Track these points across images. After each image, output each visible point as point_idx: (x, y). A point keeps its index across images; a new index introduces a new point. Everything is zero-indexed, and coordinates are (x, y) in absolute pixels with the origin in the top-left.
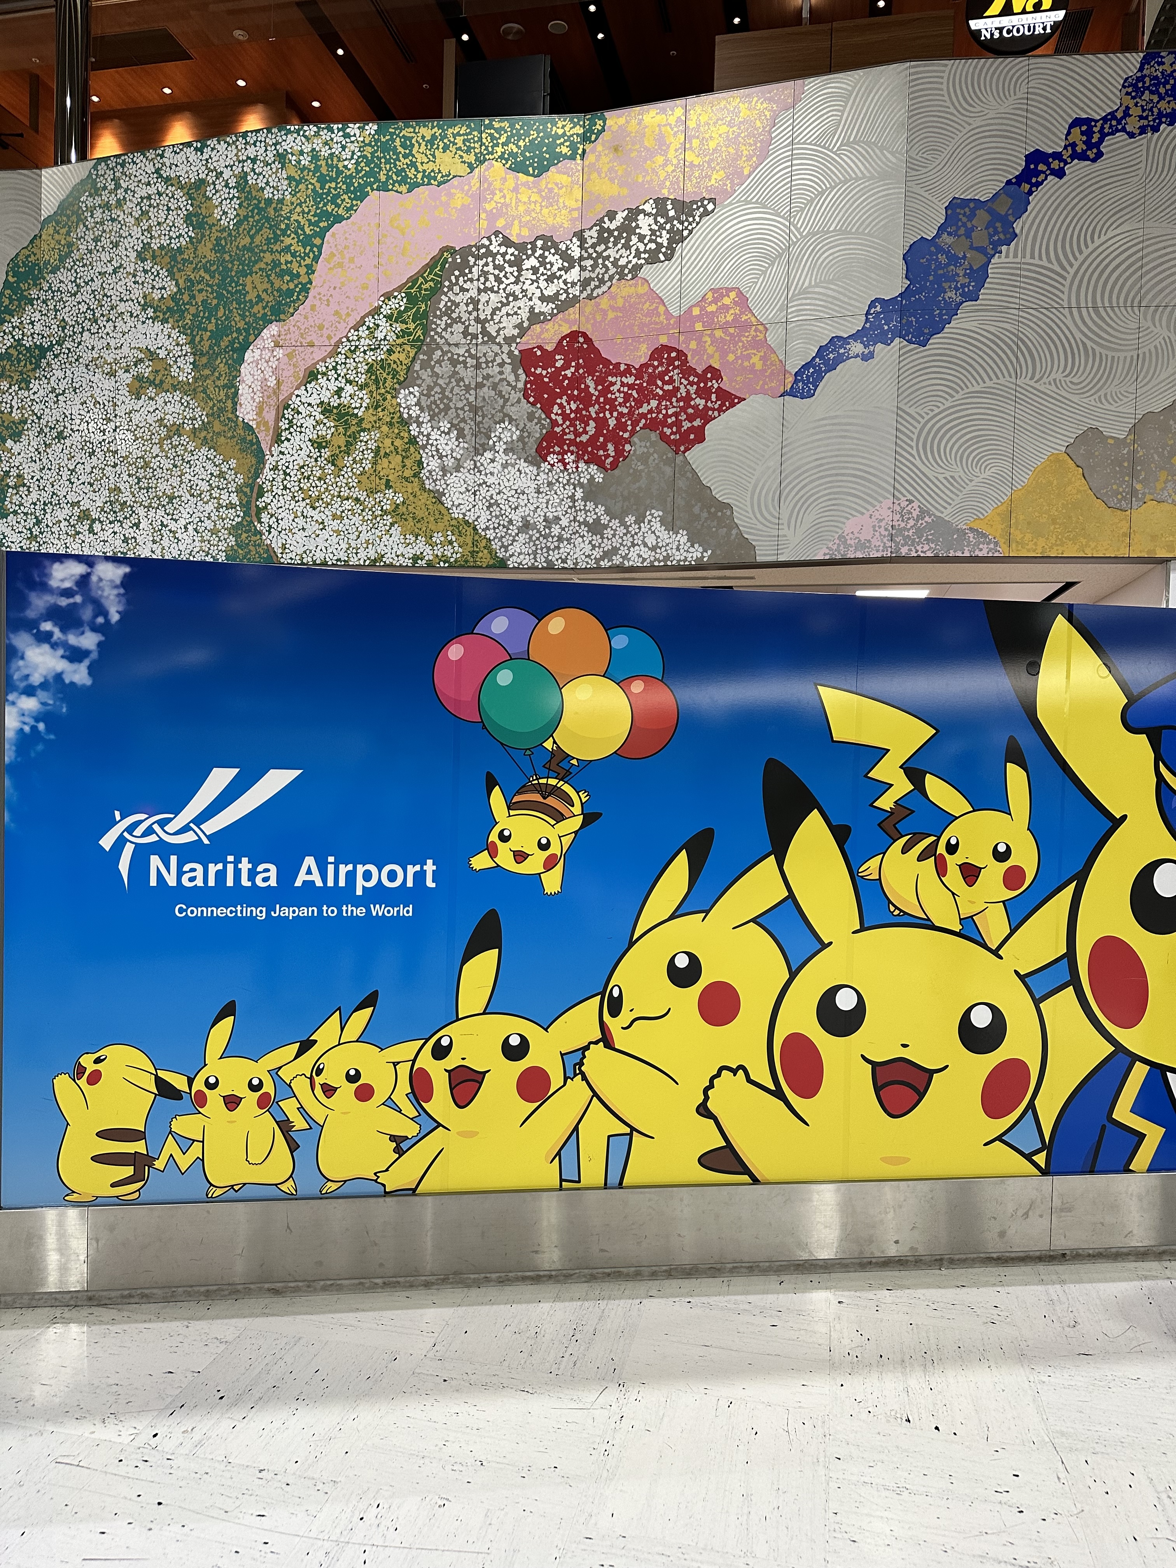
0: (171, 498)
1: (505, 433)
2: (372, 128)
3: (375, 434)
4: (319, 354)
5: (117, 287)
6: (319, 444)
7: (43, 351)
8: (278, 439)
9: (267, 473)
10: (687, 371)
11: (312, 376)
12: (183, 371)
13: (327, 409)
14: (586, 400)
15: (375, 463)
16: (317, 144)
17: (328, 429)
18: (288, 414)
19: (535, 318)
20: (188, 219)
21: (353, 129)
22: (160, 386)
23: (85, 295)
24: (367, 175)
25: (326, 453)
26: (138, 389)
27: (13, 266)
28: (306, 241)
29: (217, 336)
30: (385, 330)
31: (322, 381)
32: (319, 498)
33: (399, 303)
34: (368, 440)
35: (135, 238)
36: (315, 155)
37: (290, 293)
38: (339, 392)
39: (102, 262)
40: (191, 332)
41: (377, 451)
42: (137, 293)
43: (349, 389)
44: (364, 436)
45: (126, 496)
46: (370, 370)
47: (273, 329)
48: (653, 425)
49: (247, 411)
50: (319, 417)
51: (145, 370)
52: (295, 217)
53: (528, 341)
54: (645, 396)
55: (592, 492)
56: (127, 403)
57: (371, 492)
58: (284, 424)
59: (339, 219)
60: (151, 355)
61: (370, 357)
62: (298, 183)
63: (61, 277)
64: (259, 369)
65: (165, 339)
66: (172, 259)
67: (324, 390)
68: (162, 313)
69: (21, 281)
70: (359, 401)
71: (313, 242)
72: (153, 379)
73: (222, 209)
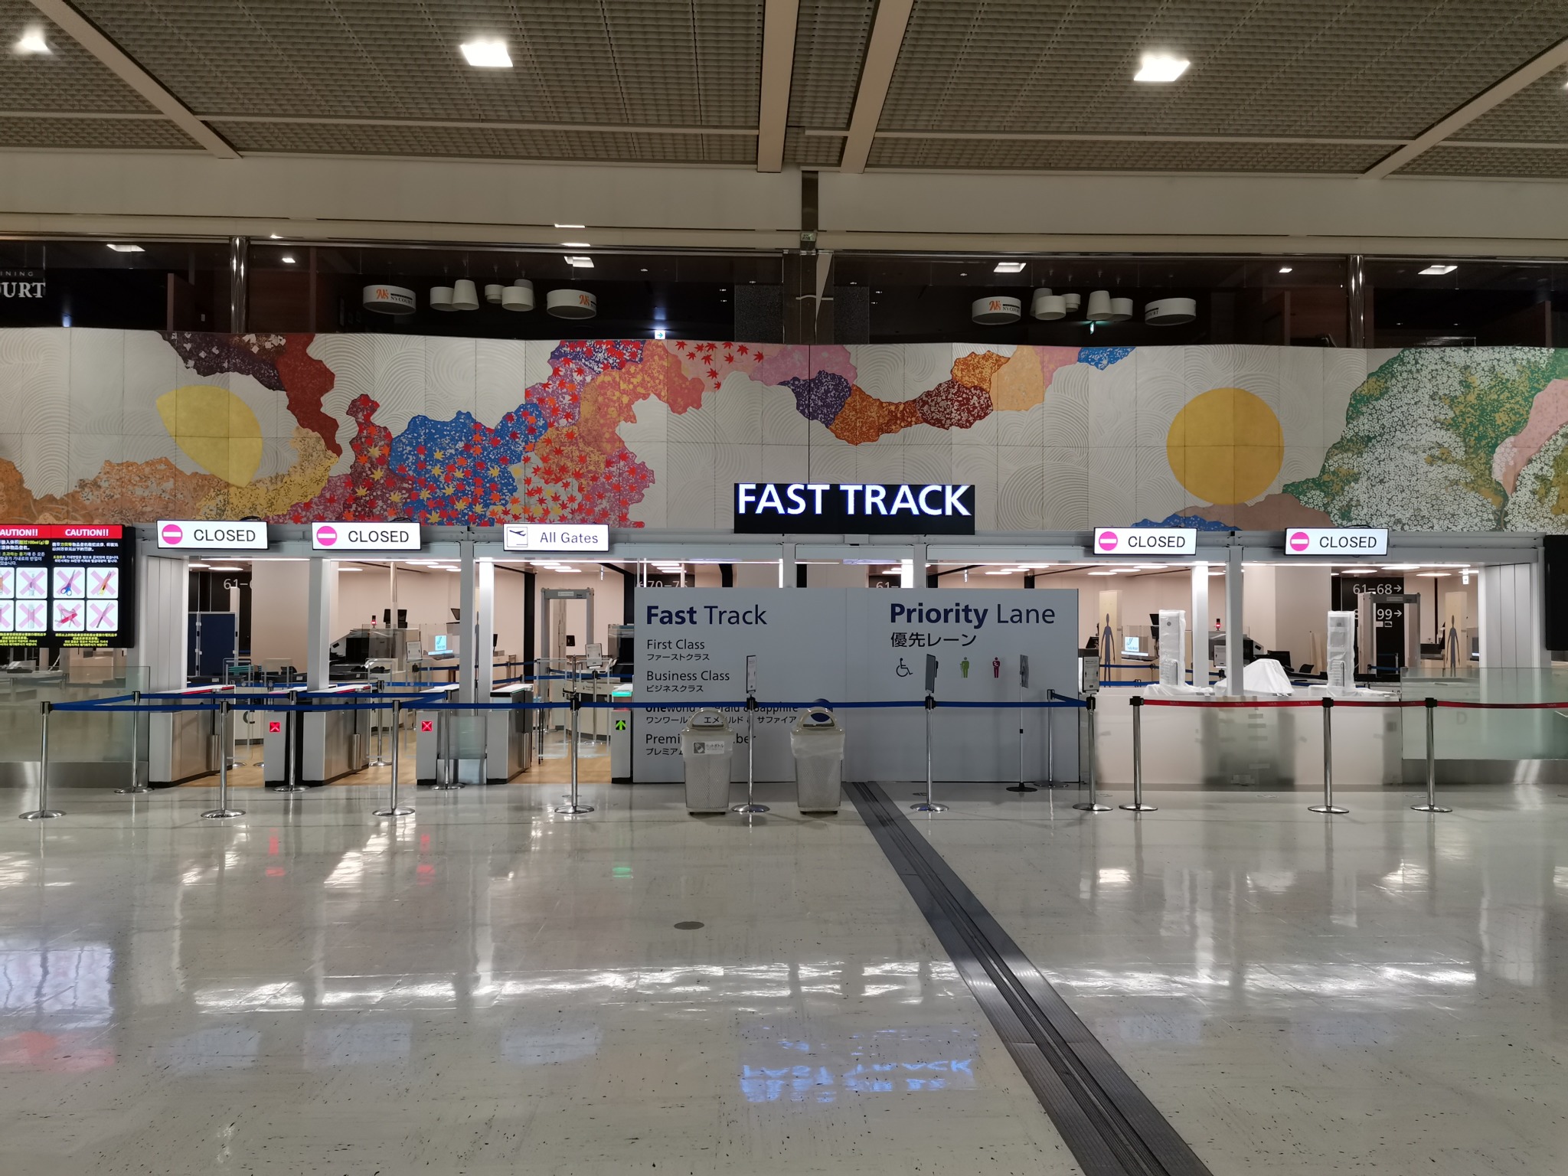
0: (1453, 515)
2: (1552, 350)
3: (1558, 489)
4: (1533, 451)
5: (1417, 412)
6: (1534, 492)
7: (1369, 439)
8: (1515, 490)
9: (1510, 505)
11: (1530, 461)
12: (1460, 454)
13: (1537, 477)
15: (1558, 502)
16: (1529, 356)
17: (1537, 486)
18: (1520, 478)
20: (1461, 382)
21: (1544, 350)
22: (1445, 461)
23: (1397, 413)
24: (1551, 371)
25: (1537, 497)
26: (1432, 460)
27: (1354, 395)
28: (1526, 399)
29: (1479, 439)
30: (1560, 441)
31: (1534, 463)
32: (1534, 517)
34: (1555, 491)
35: (1428, 388)
36: (1529, 361)
37: (1519, 422)
38: (1542, 468)
39: (1407, 398)
40: (1464, 436)
41: (1558, 496)
42: (1430, 415)
43: (1546, 468)
44: (1553, 489)
45: (1425, 513)
46: (1555, 459)
47: (1512, 439)
49: (1498, 475)
50: (1534, 480)
51: (1437, 452)
52: (1520, 388)
56: (1425, 467)
57: (1556, 515)
58: (1518, 483)
59: (1540, 390)
60: (1440, 446)
61: (1555, 453)
62: (1522, 373)
63: (1383, 404)
64: (1504, 458)
65: (1447, 438)
66: (1453, 401)
67: (1534, 468)
68: (1446, 426)
69: (1358, 403)
70: (1550, 473)
71: (1528, 400)
72: (1439, 456)
73: (1480, 380)
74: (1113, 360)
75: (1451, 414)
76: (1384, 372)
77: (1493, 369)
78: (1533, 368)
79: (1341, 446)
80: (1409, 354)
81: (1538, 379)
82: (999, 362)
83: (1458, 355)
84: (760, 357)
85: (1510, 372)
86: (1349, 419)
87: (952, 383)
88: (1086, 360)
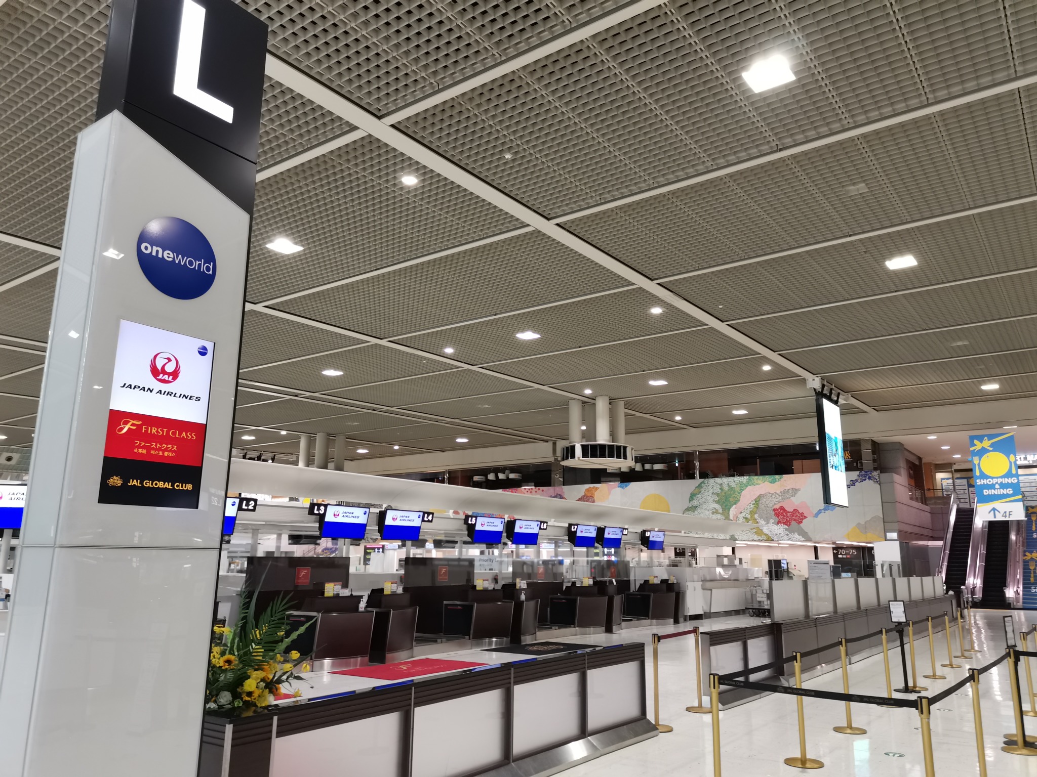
1: (772, 521)
2: (748, 477)
4: (742, 509)
5: (709, 498)
7: (696, 507)
10: (799, 513)
11: (741, 513)
12: (720, 511)
13: (744, 517)
14: (784, 516)
16: (740, 479)
18: (738, 518)
19: (775, 504)
20: (720, 488)
21: (745, 477)
22: (717, 513)
23: (703, 499)
24: (747, 484)
26: (713, 513)
27: (691, 494)
29: (726, 506)
30: (752, 506)
31: (743, 513)
33: (754, 502)
35: (711, 491)
36: (740, 481)
37: (737, 500)
38: (745, 515)
39: (706, 494)
40: (722, 505)
42: (712, 499)
43: (747, 514)
46: (750, 512)
47: (734, 506)
48: (795, 520)
49: (731, 517)
51: (714, 511)
52: (737, 490)
53: (774, 508)
54: (793, 516)
55: (786, 530)
56: (711, 515)
59: (744, 490)
60: (715, 509)
61: (750, 510)
62: (737, 485)
63: (699, 496)
64: (733, 511)
65: (717, 506)
66: (718, 495)
67: (743, 515)
68: (717, 502)
69: (692, 496)
70: (749, 516)
71: (740, 493)
72: (715, 512)
73: (726, 488)
74: (626, 486)
75: (718, 499)
76: (700, 486)
77: (728, 484)
78: (741, 483)
79: (688, 509)
80: (706, 481)
81: (742, 487)
82: (597, 489)
83: (718, 480)
84: (543, 491)
85: (733, 485)
86: (690, 501)
87: (584, 496)
88: (620, 487)
